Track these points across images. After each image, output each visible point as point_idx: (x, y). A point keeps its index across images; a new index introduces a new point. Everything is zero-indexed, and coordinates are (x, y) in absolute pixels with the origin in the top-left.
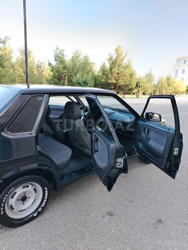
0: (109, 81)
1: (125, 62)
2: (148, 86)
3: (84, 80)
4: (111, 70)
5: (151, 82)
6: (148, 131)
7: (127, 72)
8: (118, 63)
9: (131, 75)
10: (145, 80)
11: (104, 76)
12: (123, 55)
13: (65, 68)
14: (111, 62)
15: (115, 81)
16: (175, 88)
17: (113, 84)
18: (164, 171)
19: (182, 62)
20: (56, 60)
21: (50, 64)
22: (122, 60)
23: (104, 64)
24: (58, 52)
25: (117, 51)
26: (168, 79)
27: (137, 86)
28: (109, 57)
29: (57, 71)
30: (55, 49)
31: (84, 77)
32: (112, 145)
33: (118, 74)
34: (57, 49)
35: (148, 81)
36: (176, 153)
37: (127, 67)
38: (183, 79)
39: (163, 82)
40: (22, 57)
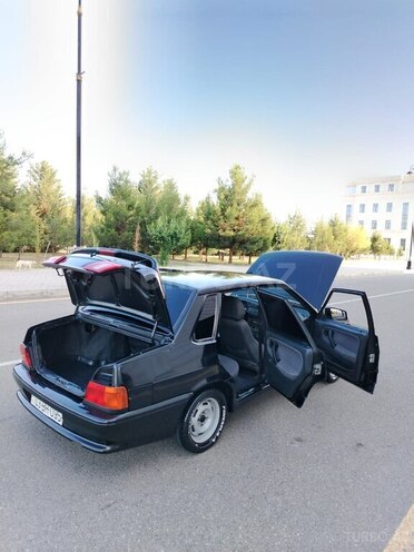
0: (221, 233)
1: (250, 195)
2: (294, 239)
3: (172, 232)
4: (223, 210)
5: (300, 231)
6: (333, 333)
7: (255, 215)
8: (237, 197)
9: (263, 221)
10: (288, 228)
11: (209, 222)
12: (246, 183)
13: (130, 207)
14: (223, 197)
15: (232, 233)
16: (349, 243)
17: (229, 238)
18: (358, 385)
19: (359, 189)
20: (112, 192)
21: (99, 200)
22: (245, 191)
23: (208, 198)
24: (117, 175)
25: (233, 174)
26: (333, 224)
27: (274, 240)
28: (217, 187)
29: (116, 214)
30: (111, 170)
31: (172, 225)
32: (309, 351)
33: (237, 219)
34: (115, 169)
35: (294, 229)
36: (371, 360)
37: (255, 205)
38: (361, 223)
39: (324, 233)
40: (35, 183)
